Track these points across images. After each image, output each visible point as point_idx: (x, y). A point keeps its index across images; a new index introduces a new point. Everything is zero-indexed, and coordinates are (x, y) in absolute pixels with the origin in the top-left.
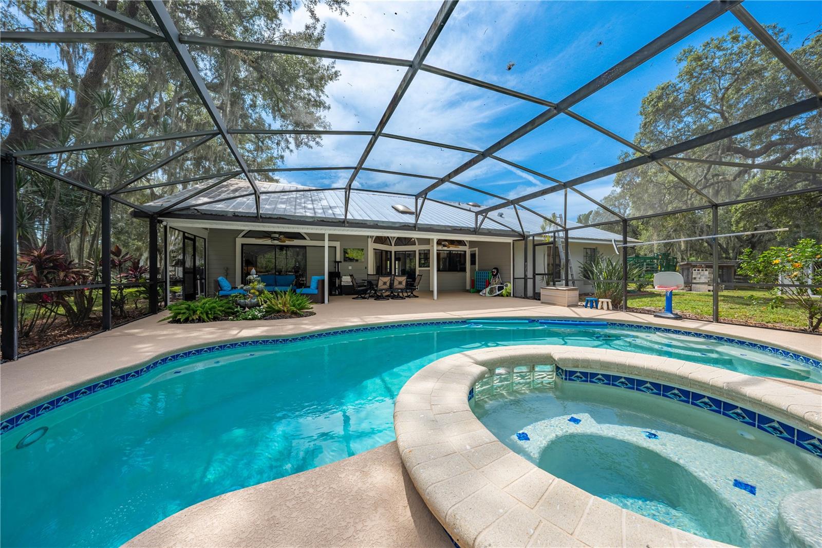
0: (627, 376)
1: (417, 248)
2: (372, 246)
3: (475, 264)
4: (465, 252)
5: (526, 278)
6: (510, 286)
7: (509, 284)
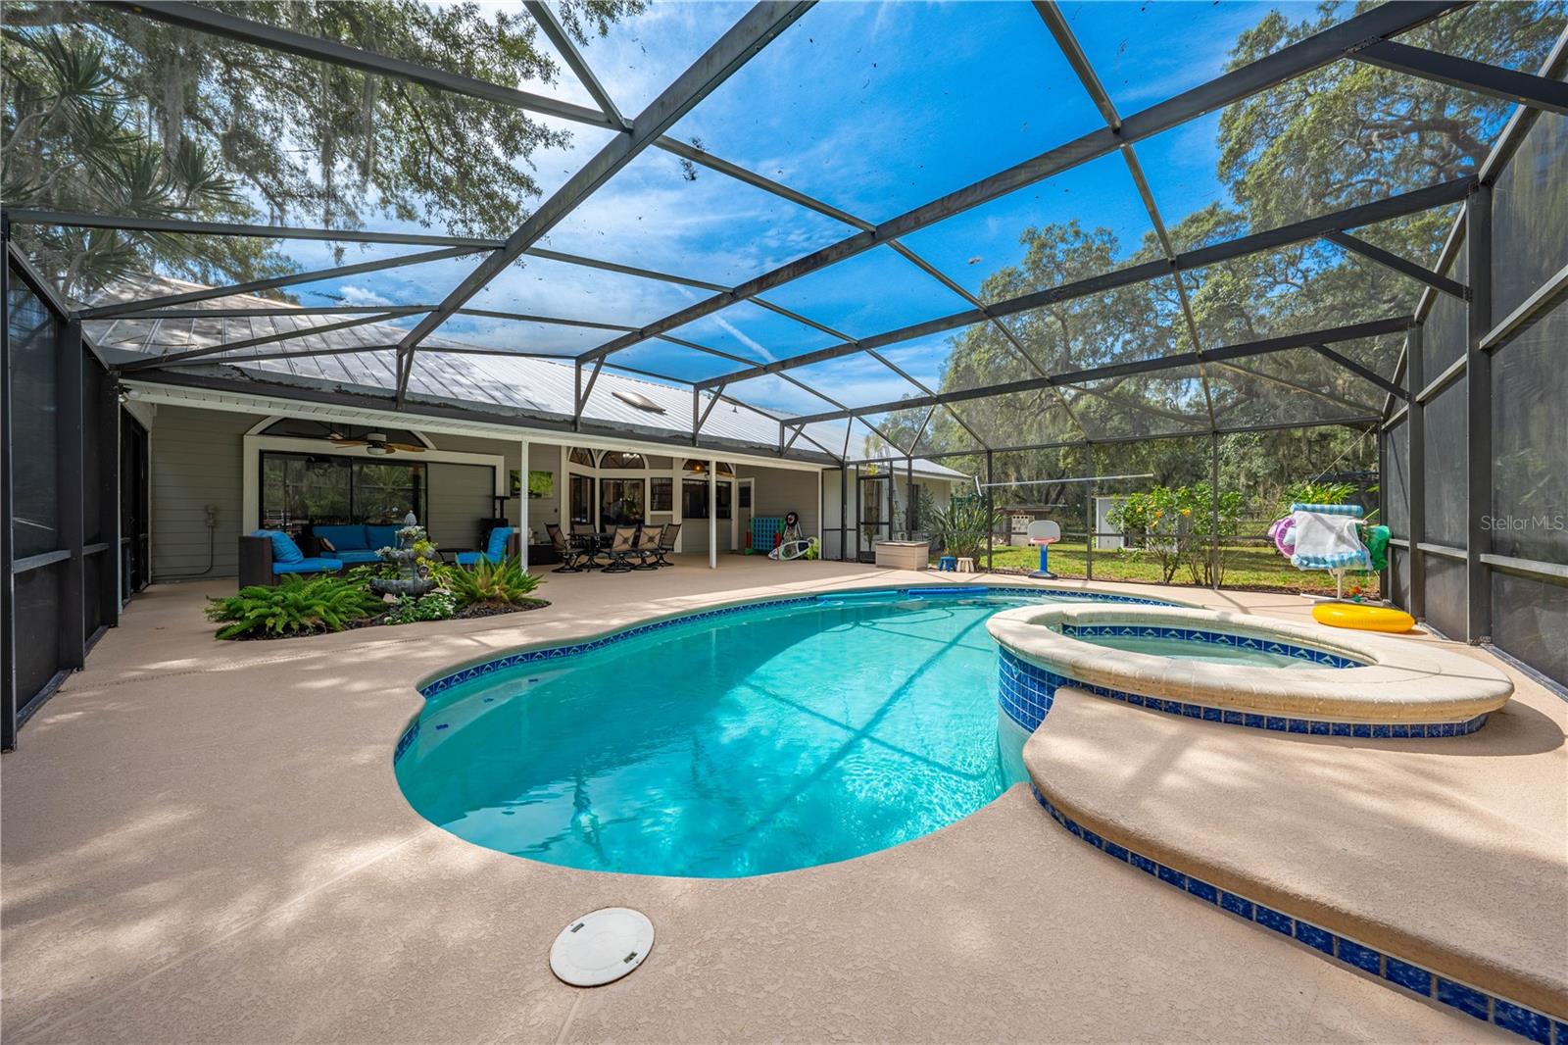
0: (1131, 625)
1: (647, 474)
2: (567, 468)
3: (749, 505)
4: (730, 483)
5: (843, 530)
6: (817, 543)
7: (815, 540)
